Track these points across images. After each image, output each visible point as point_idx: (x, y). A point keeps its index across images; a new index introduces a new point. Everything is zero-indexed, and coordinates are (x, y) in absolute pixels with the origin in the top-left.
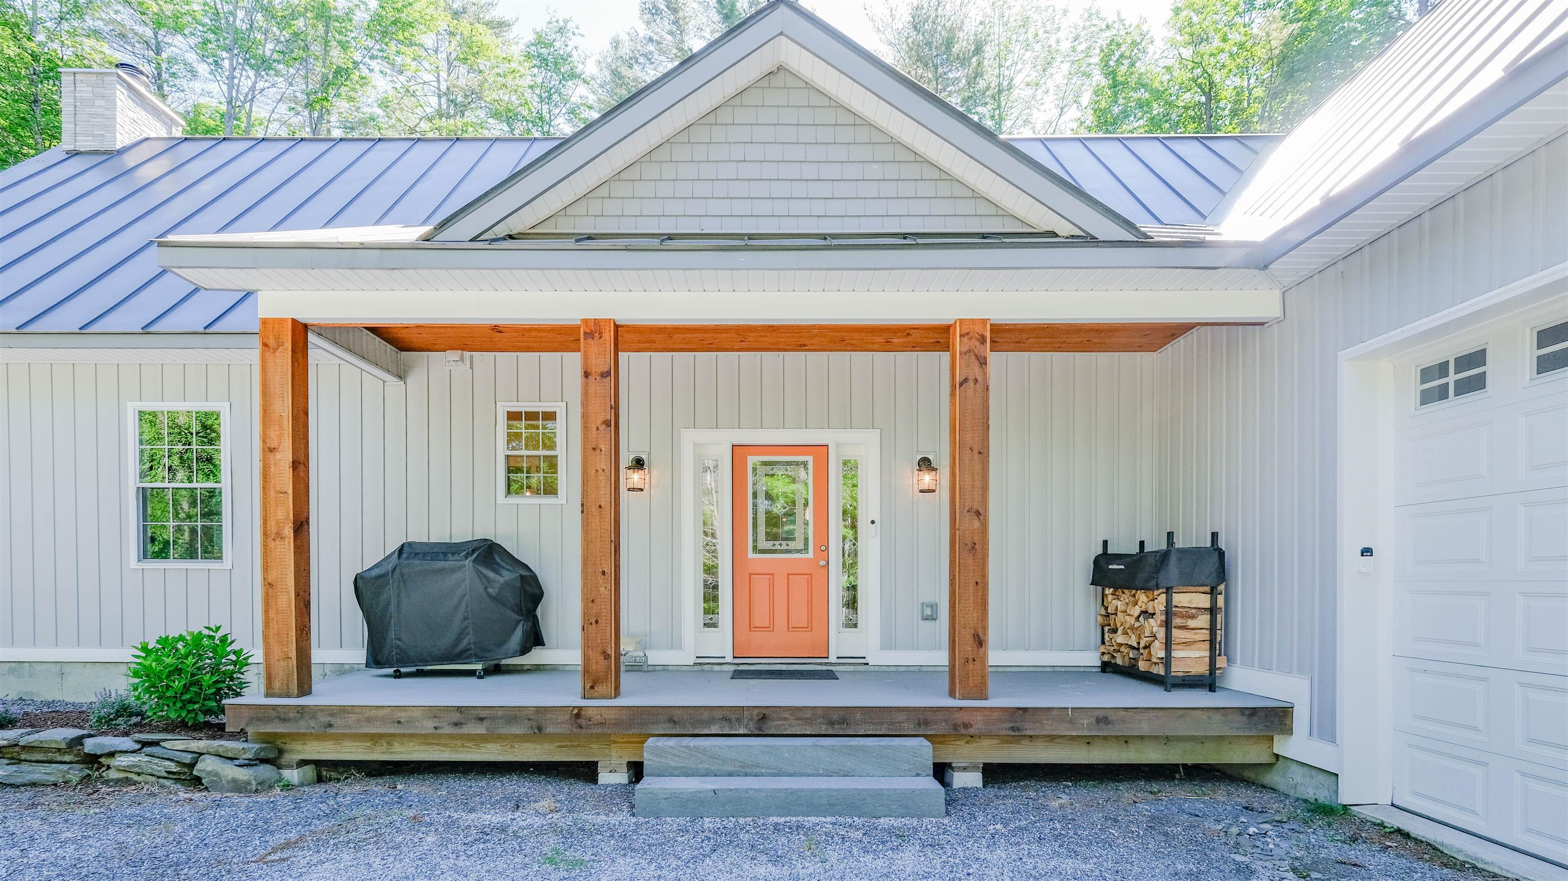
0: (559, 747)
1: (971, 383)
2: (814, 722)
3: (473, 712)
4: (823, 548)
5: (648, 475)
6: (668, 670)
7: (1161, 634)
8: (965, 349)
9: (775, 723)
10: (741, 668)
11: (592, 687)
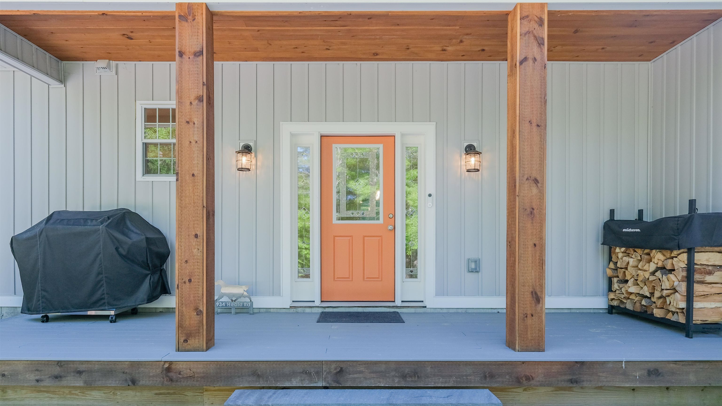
0: (156, 394)
1: (530, 62)
2: (387, 375)
3: (72, 366)
4: (391, 216)
5: (255, 159)
6: (270, 312)
7: (683, 287)
8: (526, 29)
9: (351, 376)
10: (327, 310)
11: (186, 341)
